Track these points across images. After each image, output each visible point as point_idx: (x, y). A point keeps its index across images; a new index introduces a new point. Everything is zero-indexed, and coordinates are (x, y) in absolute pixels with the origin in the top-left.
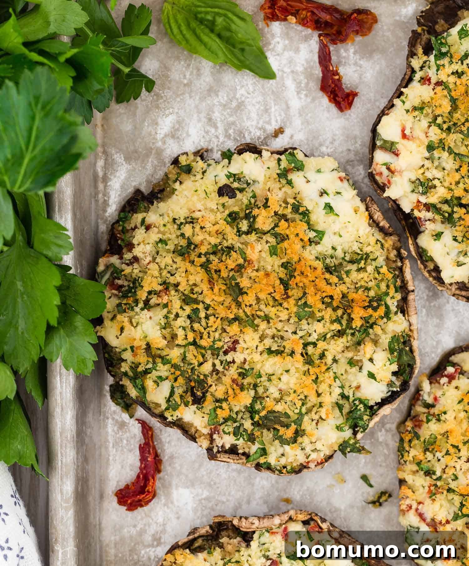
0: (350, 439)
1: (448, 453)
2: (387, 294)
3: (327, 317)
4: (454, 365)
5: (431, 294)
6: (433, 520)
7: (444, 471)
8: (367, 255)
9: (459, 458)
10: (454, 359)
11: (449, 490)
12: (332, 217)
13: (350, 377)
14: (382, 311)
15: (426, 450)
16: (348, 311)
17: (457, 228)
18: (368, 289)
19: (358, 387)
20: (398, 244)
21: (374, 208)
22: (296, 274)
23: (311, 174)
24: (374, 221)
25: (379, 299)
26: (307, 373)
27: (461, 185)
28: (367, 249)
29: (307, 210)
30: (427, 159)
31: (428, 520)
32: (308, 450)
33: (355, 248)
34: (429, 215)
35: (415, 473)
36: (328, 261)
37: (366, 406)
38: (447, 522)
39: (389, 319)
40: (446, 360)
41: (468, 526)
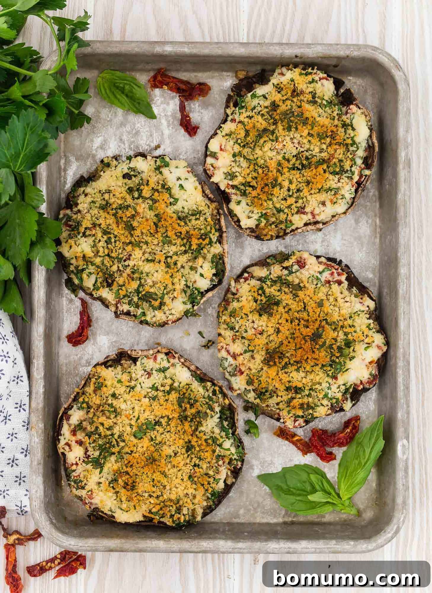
0: (190, 309)
1: (242, 318)
2: (211, 232)
3: (178, 243)
4: (248, 273)
5: (237, 235)
6: (234, 353)
7: (240, 327)
8: (201, 212)
9: (248, 320)
10: (249, 270)
11: (243, 338)
12: (183, 191)
13: (191, 276)
14: (207, 241)
15: (230, 316)
16: (190, 240)
17: (249, 198)
18: (201, 229)
19: (195, 282)
20: (218, 207)
21: (206, 188)
22: (162, 220)
23: (172, 168)
24: (205, 194)
25: (206, 235)
26: (167, 272)
27: (250, 176)
28: (201, 208)
29: (169, 187)
30: (233, 162)
31: (232, 354)
32: (168, 312)
33: (194, 208)
34: (234, 191)
35: (225, 329)
36: (180, 214)
37: (199, 292)
38: (241, 354)
39: (211, 246)
40: (245, 270)
41: (253, 357)
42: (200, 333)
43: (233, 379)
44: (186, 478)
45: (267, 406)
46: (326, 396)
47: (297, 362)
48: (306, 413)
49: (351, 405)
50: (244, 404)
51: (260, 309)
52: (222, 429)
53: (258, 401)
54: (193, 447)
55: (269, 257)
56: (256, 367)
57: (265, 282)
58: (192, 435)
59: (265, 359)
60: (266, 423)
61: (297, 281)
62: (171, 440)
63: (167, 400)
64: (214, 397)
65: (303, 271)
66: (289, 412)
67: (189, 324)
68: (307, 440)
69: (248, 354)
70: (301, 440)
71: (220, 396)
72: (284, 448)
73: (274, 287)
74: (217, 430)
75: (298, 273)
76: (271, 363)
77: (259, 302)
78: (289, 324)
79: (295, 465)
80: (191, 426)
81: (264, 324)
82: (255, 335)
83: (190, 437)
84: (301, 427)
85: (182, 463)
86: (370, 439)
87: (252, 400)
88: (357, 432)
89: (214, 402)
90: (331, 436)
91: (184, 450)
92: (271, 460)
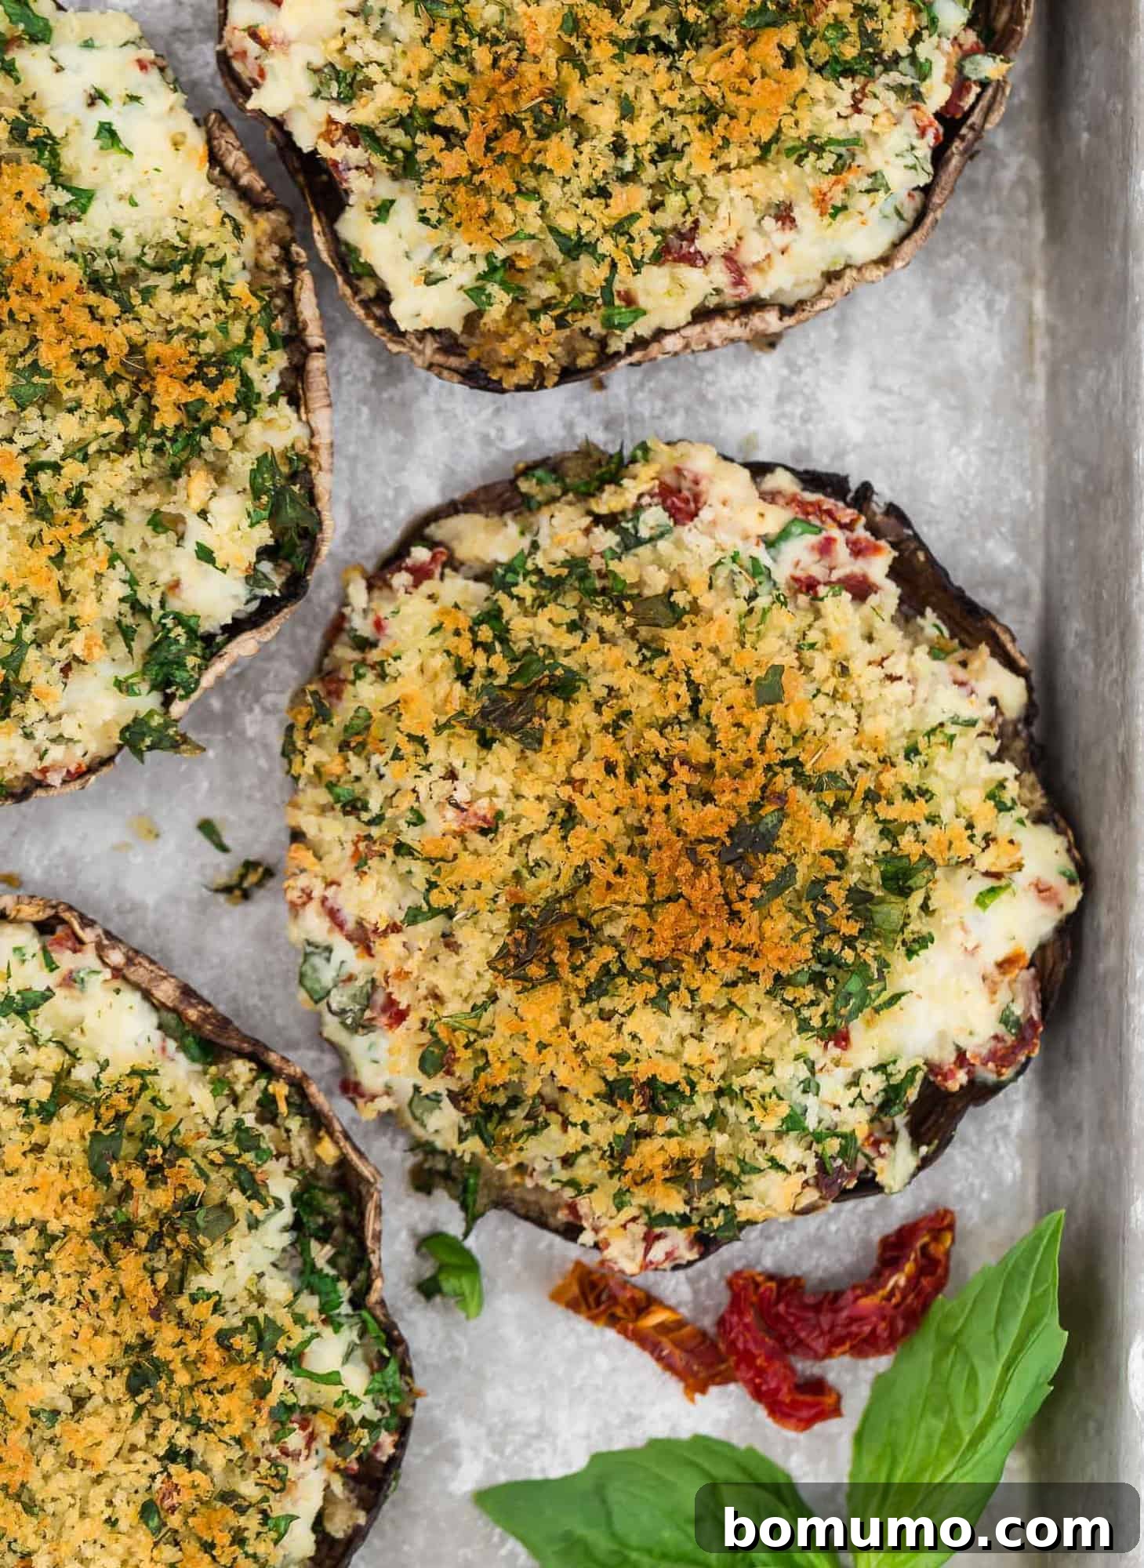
0: (151, 713)
1: (397, 756)
2: (245, 348)
3: (89, 400)
4: (432, 544)
5: (382, 369)
6: (360, 924)
7: (389, 799)
8: (200, 252)
9: (427, 768)
10: (435, 531)
11: (401, 849)
12: (115, 157)
13: (156, 560)
14: (229, 390)
15: (344, 746)
16: (145, 388)
17: (426, 187)
18: (199, 336)
19: (175, 585)
20: (287, 233)
21: (227, 141)
22: (11, 290)
23: (67, 51)
24: (224, 172)
25: (222, 360)
26: (35, 541)
27: (435, 80)
28: (200, 237)
29: (50, 136)
30: (355, 14)
31: (350, 925)
32: (42, 732)
33: (170, 233)
34: (359, 155)
35: (323, 810)
36: (99, 264)
37: (192, 633)
38: (395, 928)
39: (251, 414)
40: (417, 532)
41: (449, 941)
42: (207, 828)
43: (358, 1046)
44: (127, 1515)
45: (521, 1168)
46: (793, 1122)
47: (658, 966)
48: (702, 1203)
49: (912, 1163)
50: (411, 1160)
51: (484, 713)
52: (307, 1278)
53: (474, 1144)
54: (161, 1368)
55: (528, 471)
56: (462, 986)
57: (506, 587)
58: (155, 1314)
59: (504, 953)
60: (517, 1248)
61: (657, 582)
62: (56, 1336)
63: (38, 1149)
64: (266, 1130)
65: (688, 533)
66: (620, 1201)
67: (155, 787)
68: (708, 1323)
69: (426, 931)
70: (681, 1324)
71: (295, 1124)
72: (602, 1361)
73: (552, 610)
74: (278, 1288)
75: (661, 545)
76: (535, 970)
77: (477, 681)
78: (618, 783)
79: (653, 1443)
80: (153, 1272)
81: (503, 785)
82: (461, 835)
83: (148, 1324)
84: (676, 1268)
85: (113, 1443)
86: (1000, 1320)
87: (446, 1141)
88: (939, 1287)
89: (262, 1155)
90: (817, 1308)
91: (117, 1386)
92: (541, 1422)
